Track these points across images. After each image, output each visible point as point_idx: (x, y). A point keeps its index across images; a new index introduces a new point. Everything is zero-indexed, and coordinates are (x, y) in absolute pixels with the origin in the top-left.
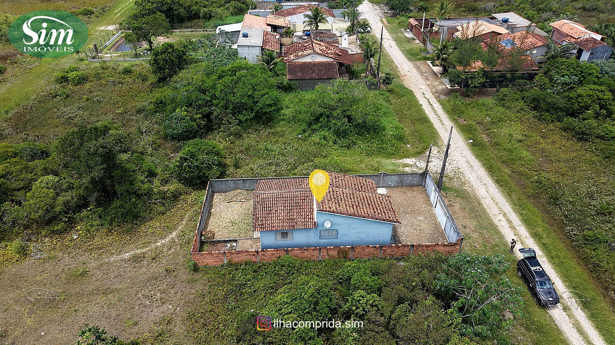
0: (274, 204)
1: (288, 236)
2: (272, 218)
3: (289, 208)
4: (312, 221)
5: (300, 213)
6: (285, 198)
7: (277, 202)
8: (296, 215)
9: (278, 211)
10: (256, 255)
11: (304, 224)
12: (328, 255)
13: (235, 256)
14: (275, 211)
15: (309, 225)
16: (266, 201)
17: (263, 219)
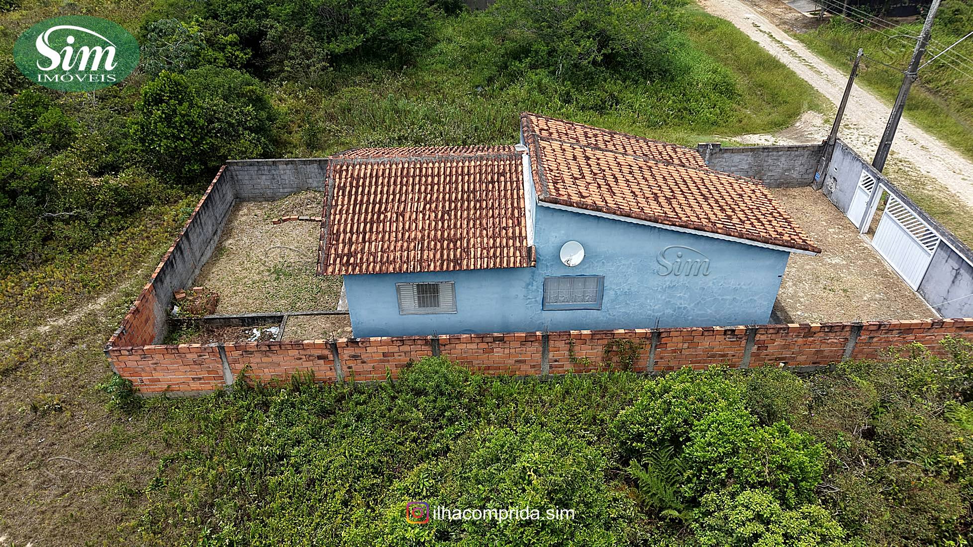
0: (394, 194)
1: (441, 299)
2: (383, 237)
3: (443, 207)
4: (518, 244)
5: (478, 222)
6: (430, 179)
7: (404, 188)
8: (465, 226)
9: (407, 216)
10: (331, 357)
11: (491, 254)
12: (573, 359)
13: (258, 360)
14: (395, 215)
15: (508, 257)
16: (367, 183)
17: (355, 236)
